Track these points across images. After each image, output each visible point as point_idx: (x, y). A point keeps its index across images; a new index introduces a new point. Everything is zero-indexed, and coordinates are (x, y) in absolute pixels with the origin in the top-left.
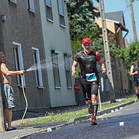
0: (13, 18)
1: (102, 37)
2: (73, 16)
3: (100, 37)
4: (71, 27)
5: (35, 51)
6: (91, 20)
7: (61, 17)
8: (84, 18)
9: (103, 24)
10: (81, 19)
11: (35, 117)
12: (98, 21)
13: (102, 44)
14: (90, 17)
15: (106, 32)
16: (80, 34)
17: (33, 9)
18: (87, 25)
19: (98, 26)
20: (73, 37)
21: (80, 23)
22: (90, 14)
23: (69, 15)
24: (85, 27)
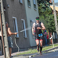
0: (12, 6)
1: (53, 14)
2: (40, 5)
3: (52, 14)
4: (39, 9)
5: (23, 21)
6: (48, 6)
7: (35, 5)
8: (45, 5)
9: (54, 8)
11: (23, 51)
12: (52, 7)
13: (54, 17)
14: (48, 5)
15: (55, 12)
16: (43, 12)
17: (21, 2)
18: (46, 9)
19: (51, 9)
20: (40, 14)
21: (43, 8)
22: (48, 3)
23: (38, 4)
24: (45, 9)
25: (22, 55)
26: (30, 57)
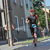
0: (15, 8)
2: (35, 7)
3: (44, 14)
4: (35, 11)
7: (31, 8)
8: (39, 8)
10: (38, 8)
12: (44, 9)
14: (41, 8)
15: (46, 13)
16: (37, 13)
19: (43, 11)
24: (39, 11)
25: (21, 44)
26: (27, 45)
